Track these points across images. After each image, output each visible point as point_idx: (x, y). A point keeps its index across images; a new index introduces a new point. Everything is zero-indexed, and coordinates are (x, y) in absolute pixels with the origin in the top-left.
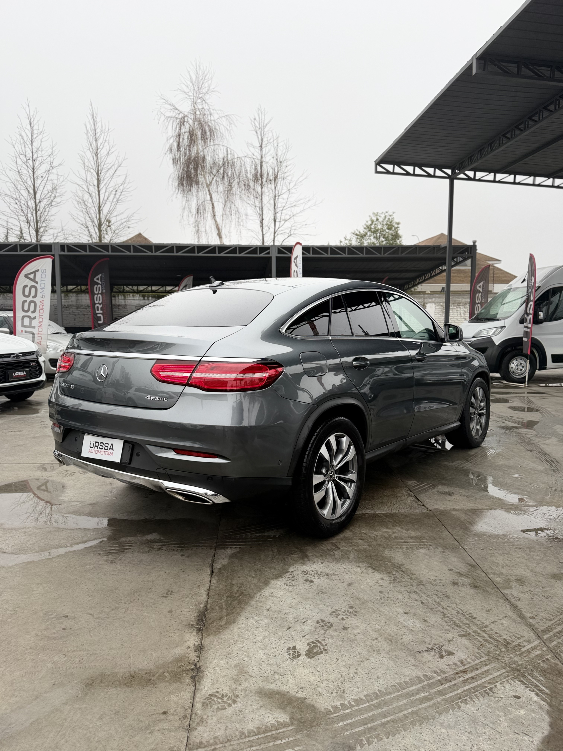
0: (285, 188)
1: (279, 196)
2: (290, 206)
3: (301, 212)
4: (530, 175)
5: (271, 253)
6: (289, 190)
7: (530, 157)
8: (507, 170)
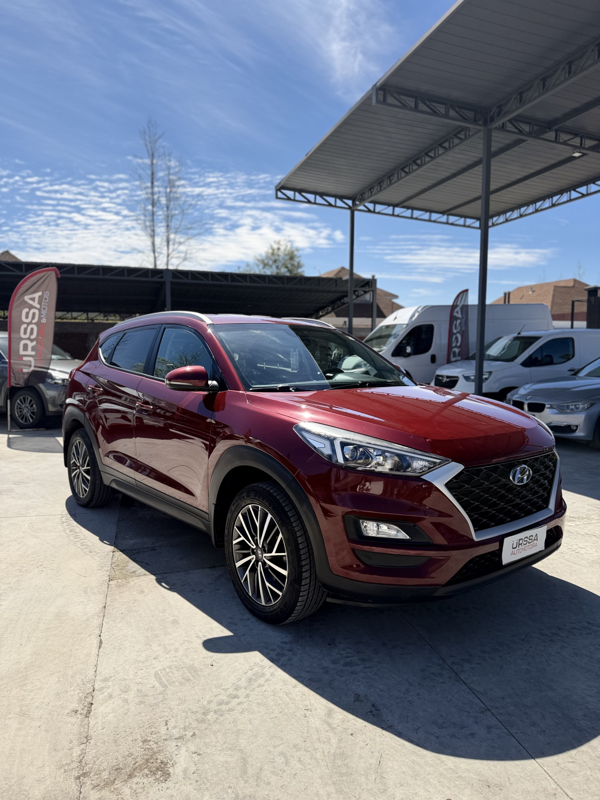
1: (172, 216)
4: (426, 211)
5: (164, 277)
7: (426, 193)
8: (405, 204)
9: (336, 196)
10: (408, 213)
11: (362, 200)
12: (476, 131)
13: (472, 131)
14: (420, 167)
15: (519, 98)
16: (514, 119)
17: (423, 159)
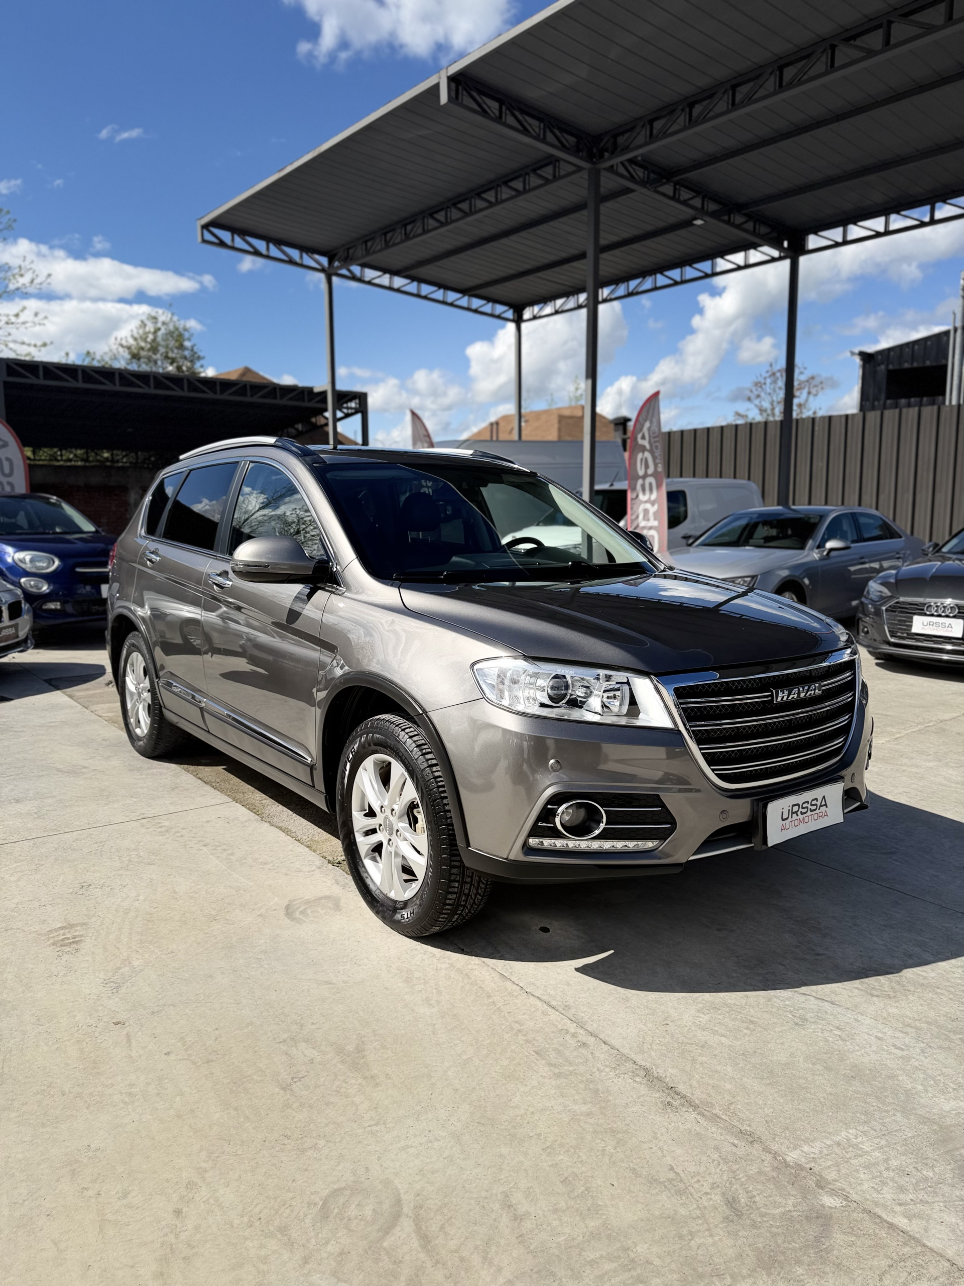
7: (453, 258)
8: (413, 272)
9: (303, 249)
10: (413, 287)
11: (347, 260)
12: (573, 168)
13: (565, 168)
14: (466, 214)
15: (648, 127)
16: (632, 161)
17: (473, 203)
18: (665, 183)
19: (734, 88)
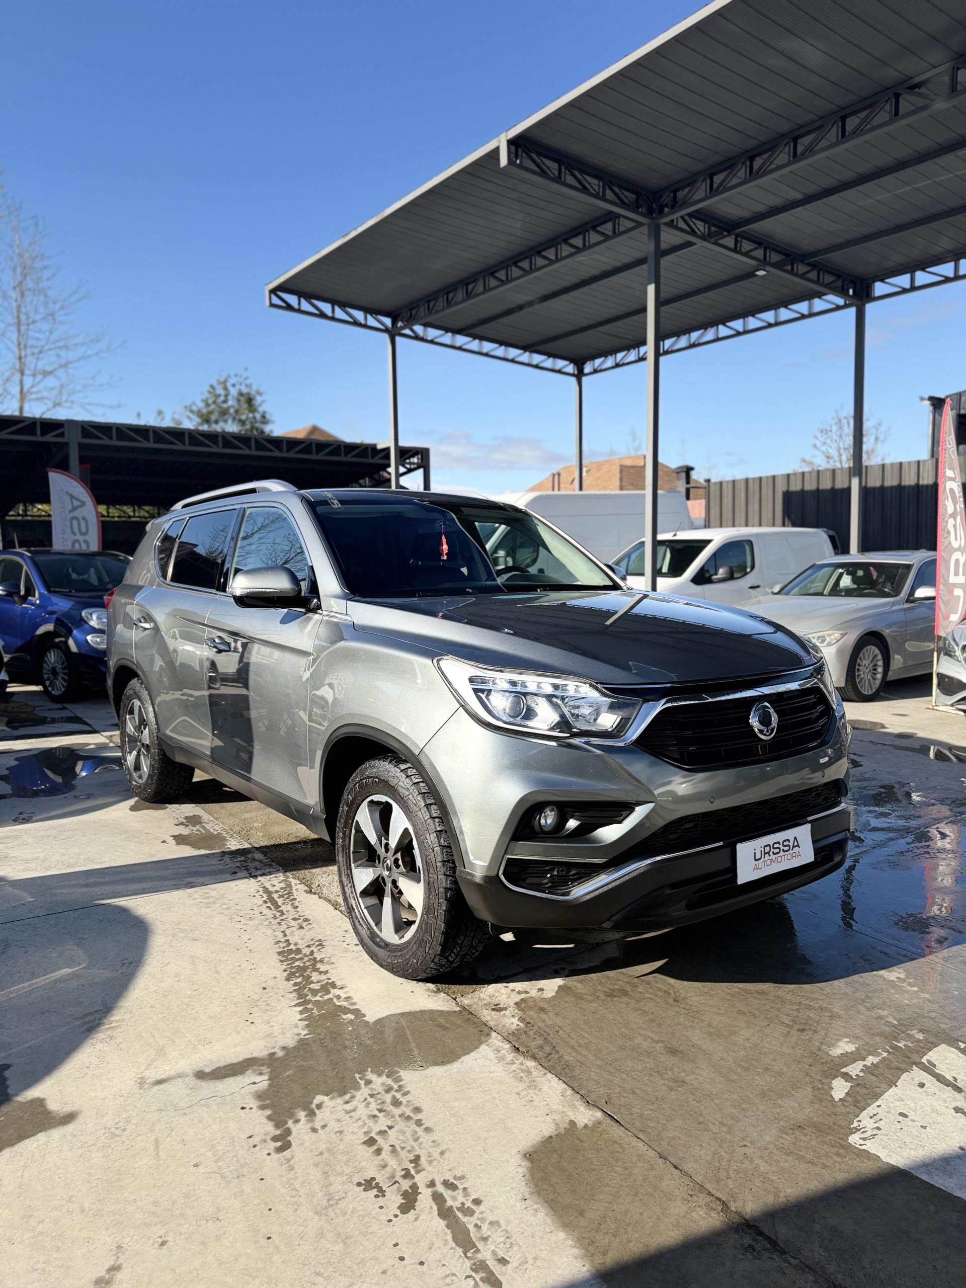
0: (42, 309)
1: (28, 325)
2: (53, 346)
3: (79, 360)
4: (501, 343)
5: (66, 434)
6: (52, 314)
7: (514, 316)
8: (473, 331)
9: (368, 310)
10: (475, 345)
11: (411, 321)
12: (634, 224)
13: (624, 224)
14: (526, 273)
15: (708, 182)
16: (690, 215)
17: (533, 262)
18: (725, 236)
19: (795, 140)
